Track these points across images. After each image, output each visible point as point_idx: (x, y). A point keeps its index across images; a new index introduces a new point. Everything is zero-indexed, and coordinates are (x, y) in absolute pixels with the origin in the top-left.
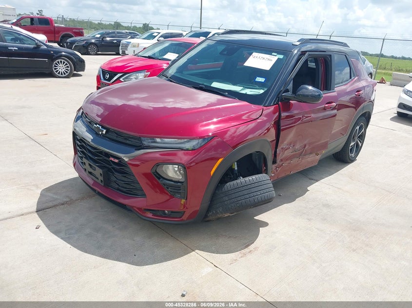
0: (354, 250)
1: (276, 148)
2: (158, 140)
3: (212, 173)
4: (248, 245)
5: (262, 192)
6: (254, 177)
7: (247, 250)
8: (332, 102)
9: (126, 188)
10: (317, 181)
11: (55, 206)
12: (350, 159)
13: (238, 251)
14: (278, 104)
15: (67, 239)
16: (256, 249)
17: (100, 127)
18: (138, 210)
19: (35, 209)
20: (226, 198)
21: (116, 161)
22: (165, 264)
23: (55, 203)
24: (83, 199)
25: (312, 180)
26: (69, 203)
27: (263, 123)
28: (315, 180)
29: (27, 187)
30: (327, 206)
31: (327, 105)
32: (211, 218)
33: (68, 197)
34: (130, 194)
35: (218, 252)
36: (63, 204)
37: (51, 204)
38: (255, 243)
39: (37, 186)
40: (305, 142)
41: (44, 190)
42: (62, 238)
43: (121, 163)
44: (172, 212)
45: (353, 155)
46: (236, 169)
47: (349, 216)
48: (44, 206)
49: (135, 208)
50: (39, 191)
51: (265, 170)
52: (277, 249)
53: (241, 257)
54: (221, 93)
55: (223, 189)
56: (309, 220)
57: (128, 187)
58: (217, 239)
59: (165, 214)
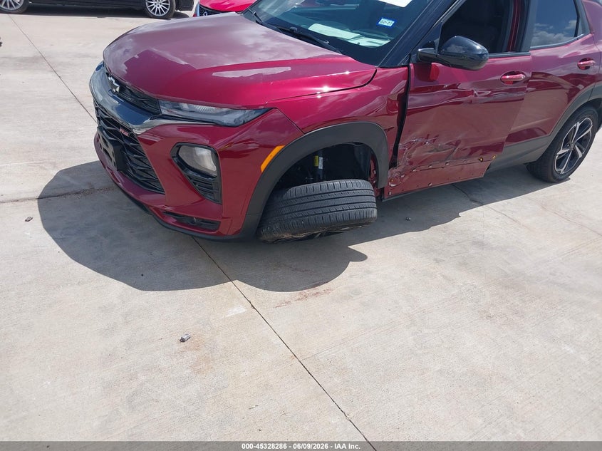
0: (489, 317)
1: (398, 141)
2: (185, 106)
3: (263, 167)
4: (319, 285)
5: (346, 207)
6: (337, 182)
7: (312, 291)
8: (518, 73)
9: (142, 177)
10: (482, 204)
11: (65, 195)
12: (555, 178)
13: (297, 290)
14: (408, 66)
15: (59, 241)
16: (327, 291)
17: (114, 81)
18: (155, 212)
19: (38, 194)
20: (287, 210)
21: (126, 134)
22: (179, 292)
23: (68, 190)
24: (108, 189)
25: (476, 202)
26: (88, 192)
27: (372, 95)
28: (479, 202)
29: (41, 165)
30: (480, 244)
31: (508, 77)
32: (265, 237)
33: (89, 184)
34: (148, 187)
35: (266, 288)
36: (77, 193)
37: (62, 191)
38: (330, 283)
39: (54, 165)
40: (460, 137)
41: (61, 171)
42: (54, 239)
43: (132, 137)
44: (203, 220)
45: (562, 170)
46: (321, 167)
47: (509, 264)
48: (50, 194)
49: (152, 208)
50: (54, 172)
51: (376, 175)
52: (360, 296)
53: (299, 299)
54: (318, 40)
55: (284, 196)
56: (437, 261)
57: (145, 175)
58: (274, 269)
59: (193, 222)
